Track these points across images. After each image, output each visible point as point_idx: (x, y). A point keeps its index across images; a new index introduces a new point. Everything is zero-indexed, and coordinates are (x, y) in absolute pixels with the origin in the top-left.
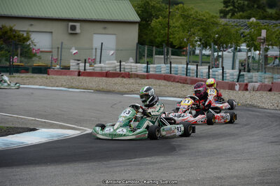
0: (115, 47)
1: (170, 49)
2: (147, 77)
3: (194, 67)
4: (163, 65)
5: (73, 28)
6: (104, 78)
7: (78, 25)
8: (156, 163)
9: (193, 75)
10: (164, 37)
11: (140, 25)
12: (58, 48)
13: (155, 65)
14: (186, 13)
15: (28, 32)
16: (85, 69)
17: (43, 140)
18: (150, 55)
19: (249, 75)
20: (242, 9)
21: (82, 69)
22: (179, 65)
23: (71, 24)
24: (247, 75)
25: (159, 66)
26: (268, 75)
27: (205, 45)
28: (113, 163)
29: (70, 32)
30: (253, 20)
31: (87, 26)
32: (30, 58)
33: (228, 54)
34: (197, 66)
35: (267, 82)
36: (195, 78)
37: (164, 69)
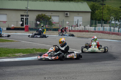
0: (82, 21)
1: (103, 22)
2: (95, 32)
3: (113, 28)
4: (101, 28)
5: (67, 14)
6: (79, 32)
7: (68, 13)
8: (110, 63)
9: (112, 31)
10: (100, 17)
11: (91, 13)
12: (62, 22)
13: (98, 28)
14: (109, 8)
15: (50, 16)
16: (72, 29)
18: (96, 24)
21: (71, 29)
22: (107, 28)
23: (66, 13)
25: (99, 28)
27: (116, 20)
29: (66, 15)
31: (72, 14)
32: (51, 25)
34: (114, 28)
36: (113, 32)
37: (101, 29)
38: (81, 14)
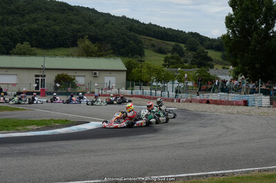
0: (114, 82)
1: (142, 83)
2: (132, 96)
3: (154, 91)
5: (95, 74)
7: (97, 72)
9: (154, 95)
10: (138, 77)
12: (89, 83)
13: (135, 91)
14: (149, 66)
15: (74, 76)
16: (102, 93)
17: (95, 127)
18: (133, 86)
19: (181, 95)
20: (173, 64)
21: (100, 93)
22: (147, 91)
23: (94, 72)
24: (180, 95)
25: (137, 91)
26: (189, 95)
27: (158, 81)
28: (130, 137)
30: (179, 69)
31: (102, 73)
32: (75, 88)
33: (169, 85)
34: (156, 91)
35: (189, 98)
37: (140, 92)
38: (113, 73)
